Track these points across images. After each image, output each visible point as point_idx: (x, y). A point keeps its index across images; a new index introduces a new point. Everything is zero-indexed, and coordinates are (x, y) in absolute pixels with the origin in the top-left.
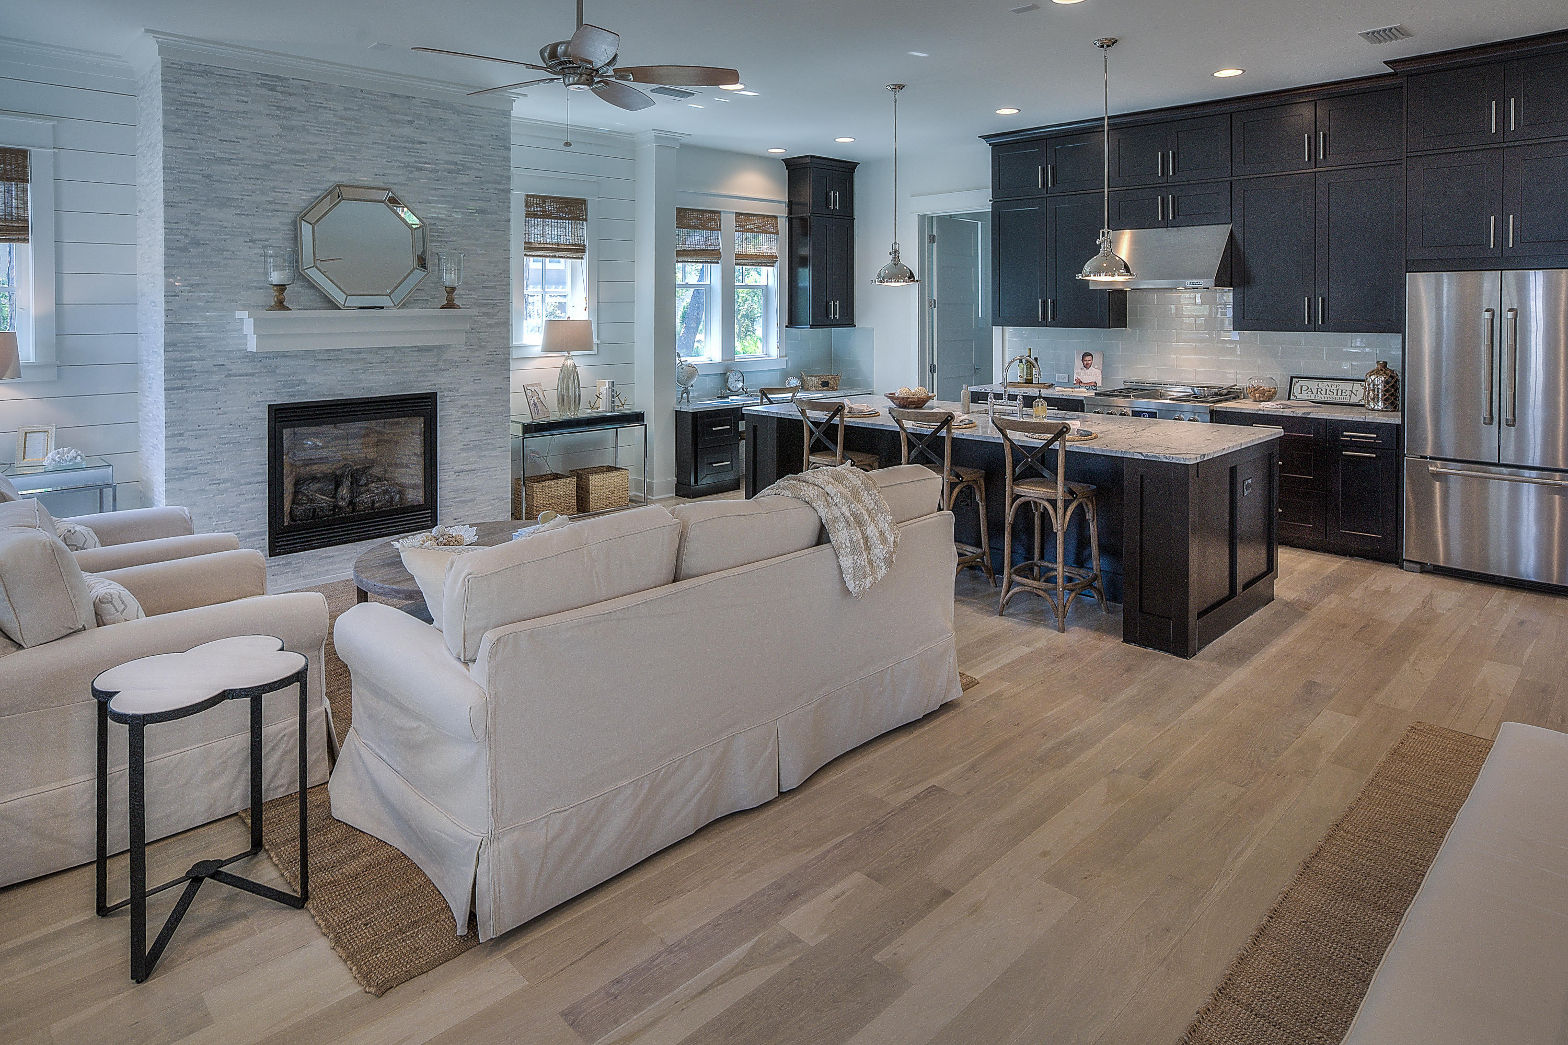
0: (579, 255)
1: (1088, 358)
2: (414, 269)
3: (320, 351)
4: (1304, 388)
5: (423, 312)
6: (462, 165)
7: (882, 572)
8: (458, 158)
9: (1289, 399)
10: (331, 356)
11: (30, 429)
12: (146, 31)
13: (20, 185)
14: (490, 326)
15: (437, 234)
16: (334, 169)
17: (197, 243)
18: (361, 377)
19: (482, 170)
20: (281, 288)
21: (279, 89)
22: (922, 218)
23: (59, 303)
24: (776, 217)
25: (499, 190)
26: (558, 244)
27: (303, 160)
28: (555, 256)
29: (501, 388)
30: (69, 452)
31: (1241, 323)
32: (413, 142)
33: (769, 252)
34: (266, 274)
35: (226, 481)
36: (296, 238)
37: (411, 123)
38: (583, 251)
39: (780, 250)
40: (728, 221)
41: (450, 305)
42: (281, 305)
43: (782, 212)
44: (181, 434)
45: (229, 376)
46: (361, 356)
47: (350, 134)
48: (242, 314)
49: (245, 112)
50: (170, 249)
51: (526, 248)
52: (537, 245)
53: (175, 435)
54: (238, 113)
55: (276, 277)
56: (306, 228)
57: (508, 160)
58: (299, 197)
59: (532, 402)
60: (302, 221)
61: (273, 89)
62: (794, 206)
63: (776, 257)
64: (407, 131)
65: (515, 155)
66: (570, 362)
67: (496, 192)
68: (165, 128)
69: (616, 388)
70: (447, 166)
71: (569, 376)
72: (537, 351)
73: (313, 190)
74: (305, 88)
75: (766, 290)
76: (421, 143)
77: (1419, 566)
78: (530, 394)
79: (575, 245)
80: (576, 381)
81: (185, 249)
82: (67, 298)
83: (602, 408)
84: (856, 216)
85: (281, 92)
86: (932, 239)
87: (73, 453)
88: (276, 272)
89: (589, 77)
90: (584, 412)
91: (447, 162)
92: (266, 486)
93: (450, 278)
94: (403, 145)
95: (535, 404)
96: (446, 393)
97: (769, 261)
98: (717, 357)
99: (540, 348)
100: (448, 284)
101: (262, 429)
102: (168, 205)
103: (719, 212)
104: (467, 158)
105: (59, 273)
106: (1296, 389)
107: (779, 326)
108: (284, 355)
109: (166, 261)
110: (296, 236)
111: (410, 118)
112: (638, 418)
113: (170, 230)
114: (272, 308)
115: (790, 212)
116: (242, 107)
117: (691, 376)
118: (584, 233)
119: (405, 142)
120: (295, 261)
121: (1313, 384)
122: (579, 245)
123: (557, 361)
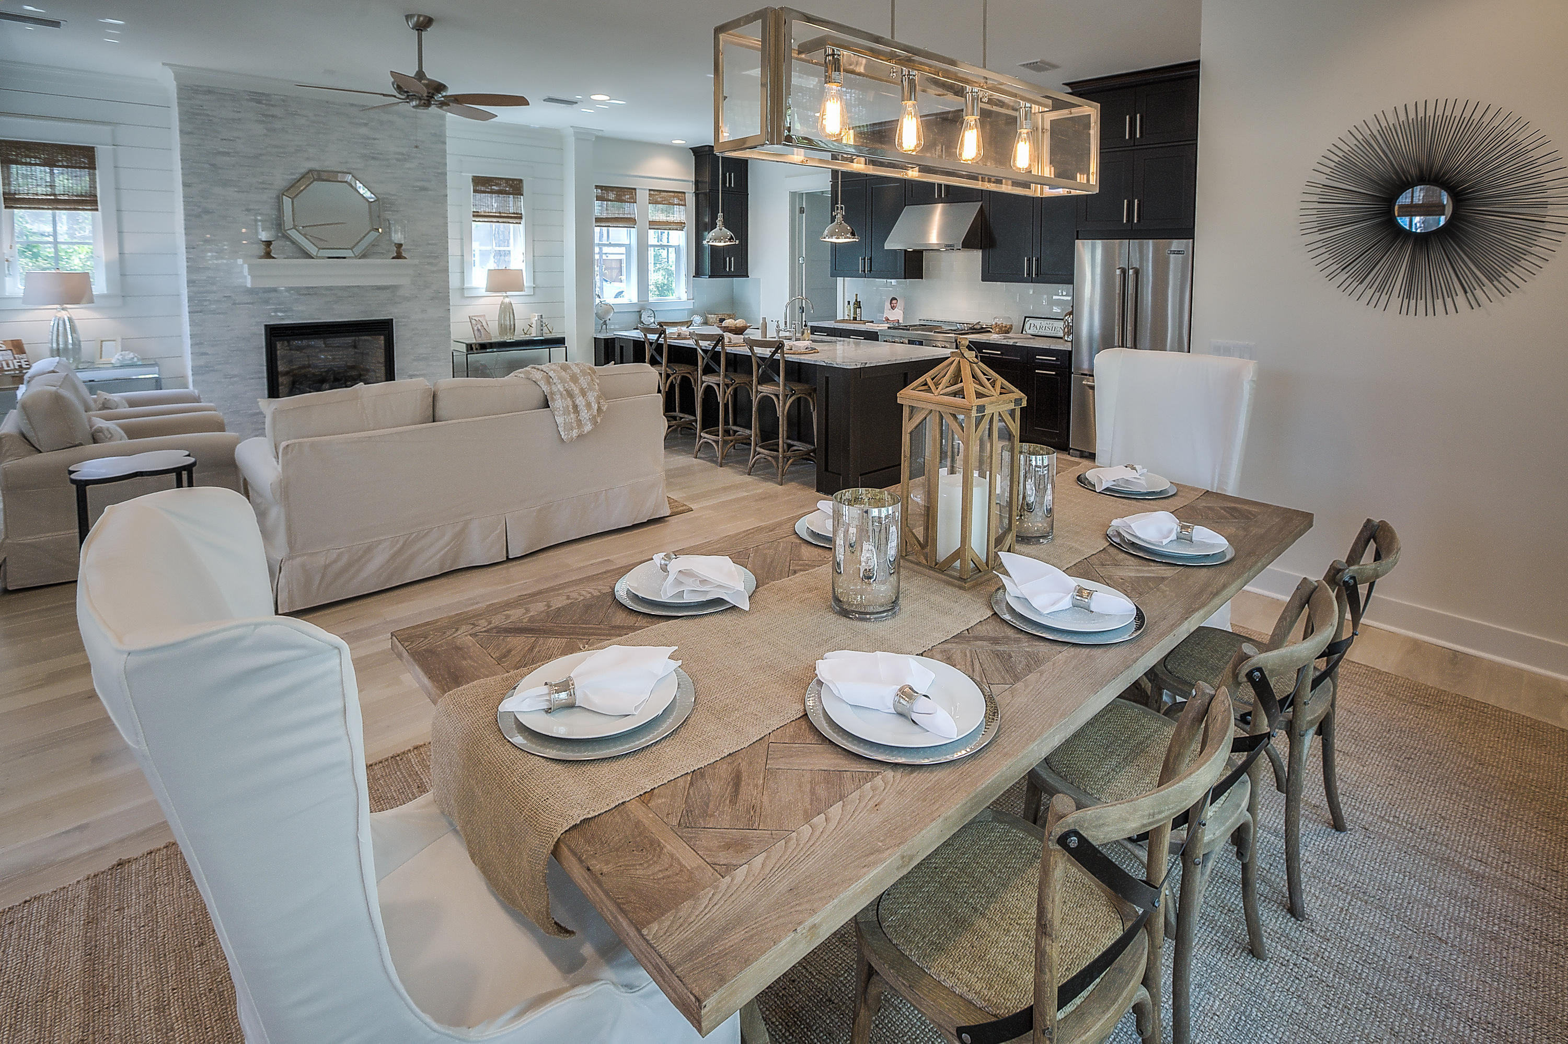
0: (518, 221)
1: (894, 302)
2: (370, 231)
4: (1032, 325)
5: (379, 261)
6: (408, 155)
7: (588, 428)
8: (404, 150)
9: (1022, 333)
10: (310, 292)
11: (103, 339)
12: (163, 64)
13: (91, 171)
14: (433, 272)
15: (388, 206)
16: (308, 159)
17: (207, 212)
18: (334, 307)
19: (424, 159)
20: (268, 243)
21: (264, 102)
22: (793, 195)
23: (121, 253)
24: (684, 193)
25: (438, 173)
26: (500, 213)
27: (285, 153)
28: (498, 222)
29: (443, 317)
30: (129, 354)
31: (988, 276)
32: (368, 139)
33: (678, 220)
34: (257, 233)
35: (235, 376)
36: (280, 209)
38: (521, 218)
39: (687, 218)
40: (643, 196)
41: (399, 256)
42: (268, 255)
43: (690, 189)
44: (201, 344)
45: (234, 304)
46: (333, 292)
47: (319, 133)
48: (240, 261)
49: (239, 119)
50: (188, 216)
51: (474, 216)
52: (483, 214)
53: (197, 344)
54: (233, 120)
55: (264, 236)
56: (287, 201)
57: (445, 151)
58: (280, 179)
59: (476, 328)
60: (284, 197)
61: (259, 102)
62: (699, 184)
63: (684, 223)
64: (363, 131)
65: (450, 146)
66: (507, 300)
67: (436, 175)
68: (181, 131)
69: (544, 320)
70: (397, 156)
71: (507, 310)
72: (483, 292)
73: (292, 174)
74: (283, 101)
75: (677, 249)
76: (375, 139)
77: (1078, 453)
78: (474, 322)
79: (514, 213)
80: (512, 316)
81: (198, 216)
82: (128, 249)
83: (534, 334)
84: (749, 192)
85: (266, 105)
86: (802, 211)
87: (131, 355)
88: (263, 233)
89: (426, 102)
90: (519, 336)
92: (265, 381)
93: (398, 237)
94: (361, 141)
95: (478, 330)
96: (400, 320)
97: (680, 226)
98: (635, 300)
99: (484, 290)
100: (396, 242)
101: (260, 341)
102: (185, 185)
103: (635, 189)
104: (412, 150)
105: (120, 232)
106: (1027, 326)
107: (687, 276)
108: (274, 290)
109: (185, 224)
110: (279, 206)
111: (365, 121)
112: (560, 342)
113: (188, 201)
114: (261, 257)
115: (697, 188)
116: (237, 116)
117: (608, 312)
118: (521, 204)
119: (362, 138)
120: (279, 224)
121: (1038, 322)
122: (517, 214)
123: (497, 300)
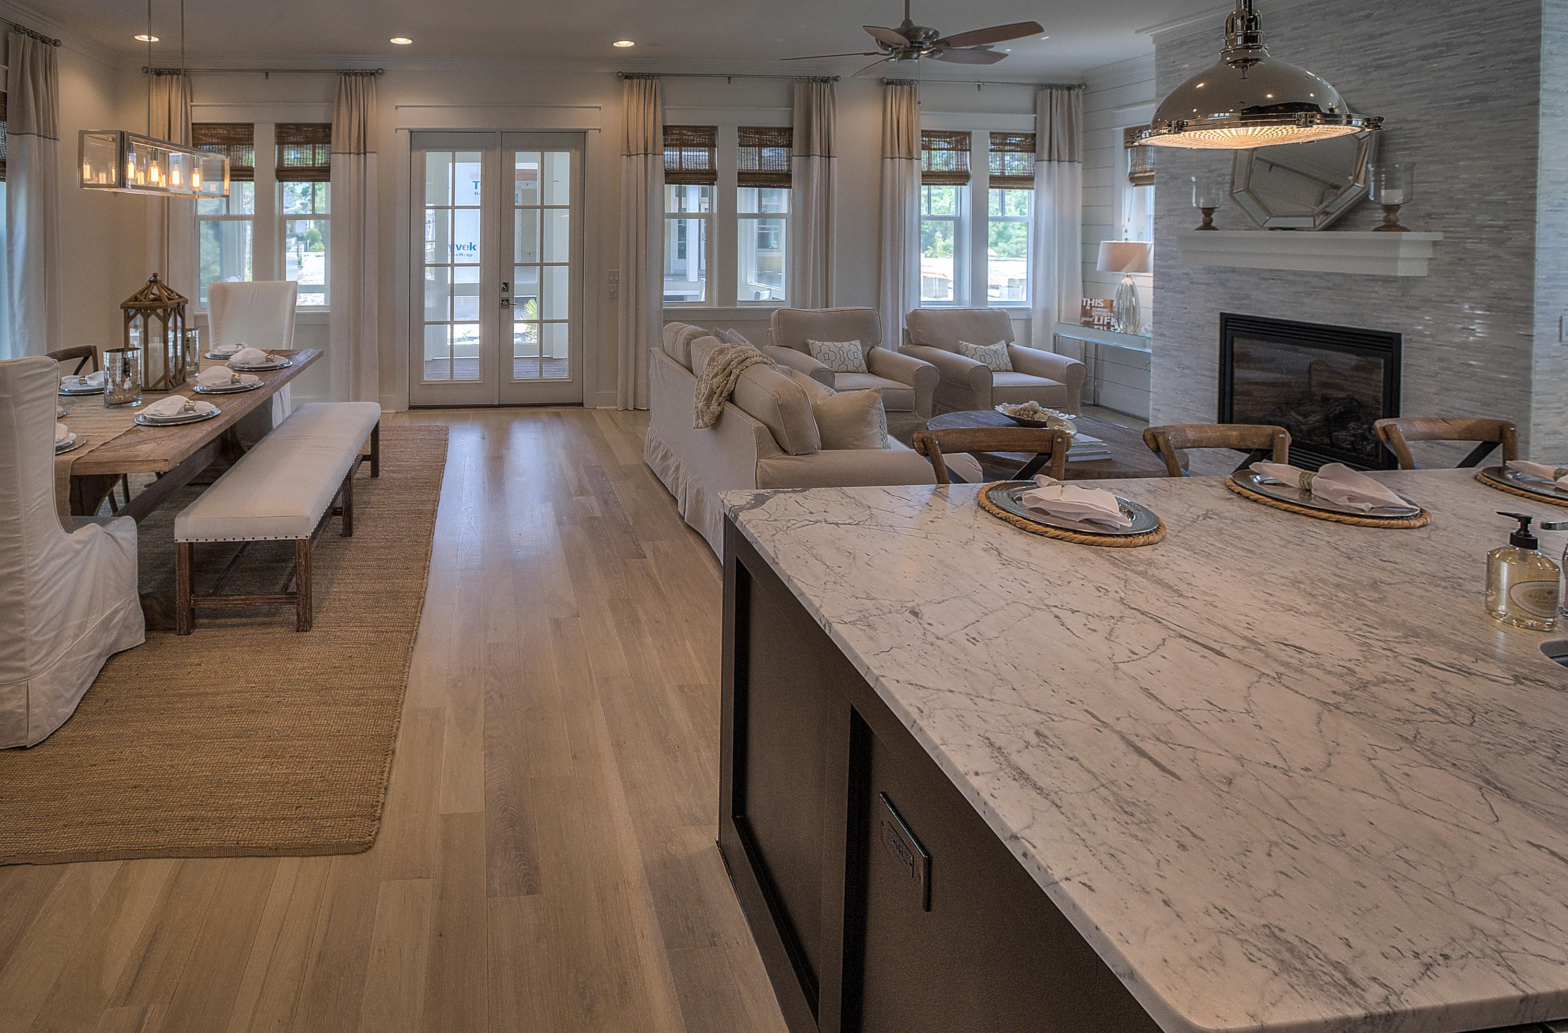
3: (1264, 270)
6: (1446, 45)
10: (1275, 276)
15: (1404, 140)
17: (1173, 178)
18: (1305, 300)
19: (1483, 41)
20: (1208, 211)
25: (1514, 62)
29: (1513, 348)
32: (1372, 37)
37: (1368, 17)
41: (1392, 226)
42: (1208, 225)
45: (1192, 283)
46: (1305, 279)
47: (1296, 53)
56: (1242, 155)
67: (1511, 65)
81: (1166, 183)
91: (1420, 48)
92: (1217, 382)
94: (1360, 45)
96: (1410, 336)
101: (1215, 333)
104: (1456, 33)
108: (1233, 270)
119: (1360, 41)
